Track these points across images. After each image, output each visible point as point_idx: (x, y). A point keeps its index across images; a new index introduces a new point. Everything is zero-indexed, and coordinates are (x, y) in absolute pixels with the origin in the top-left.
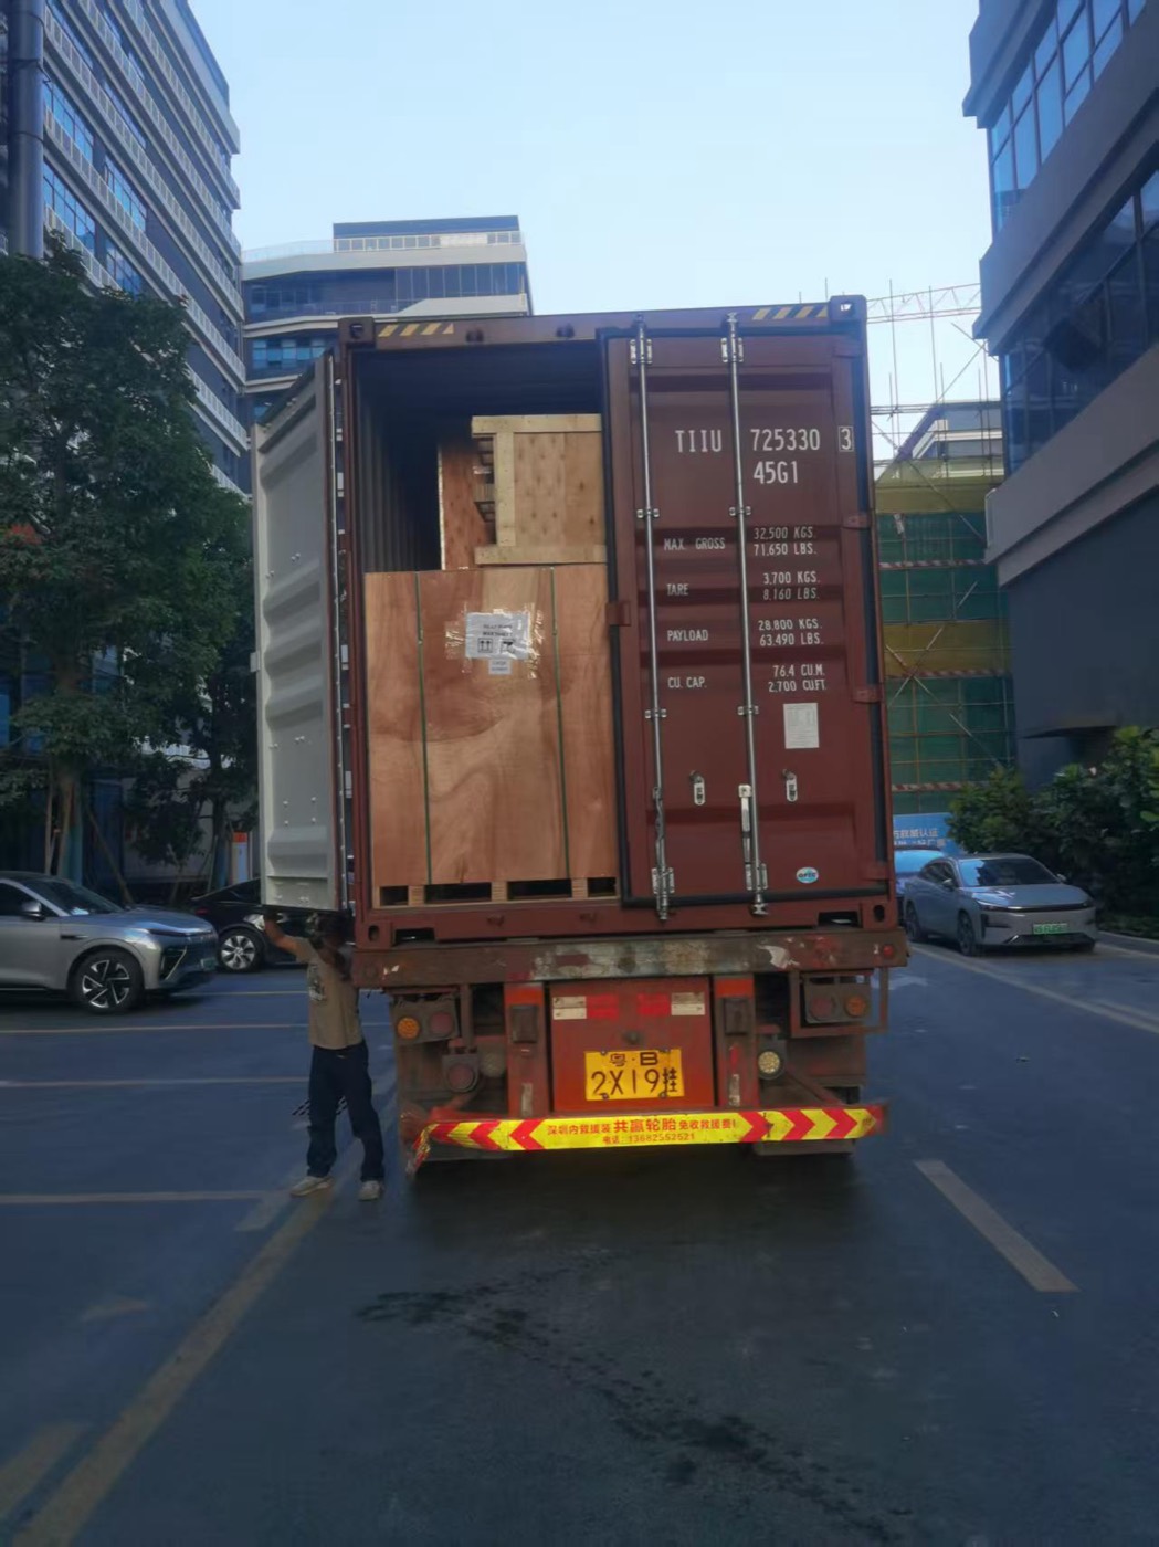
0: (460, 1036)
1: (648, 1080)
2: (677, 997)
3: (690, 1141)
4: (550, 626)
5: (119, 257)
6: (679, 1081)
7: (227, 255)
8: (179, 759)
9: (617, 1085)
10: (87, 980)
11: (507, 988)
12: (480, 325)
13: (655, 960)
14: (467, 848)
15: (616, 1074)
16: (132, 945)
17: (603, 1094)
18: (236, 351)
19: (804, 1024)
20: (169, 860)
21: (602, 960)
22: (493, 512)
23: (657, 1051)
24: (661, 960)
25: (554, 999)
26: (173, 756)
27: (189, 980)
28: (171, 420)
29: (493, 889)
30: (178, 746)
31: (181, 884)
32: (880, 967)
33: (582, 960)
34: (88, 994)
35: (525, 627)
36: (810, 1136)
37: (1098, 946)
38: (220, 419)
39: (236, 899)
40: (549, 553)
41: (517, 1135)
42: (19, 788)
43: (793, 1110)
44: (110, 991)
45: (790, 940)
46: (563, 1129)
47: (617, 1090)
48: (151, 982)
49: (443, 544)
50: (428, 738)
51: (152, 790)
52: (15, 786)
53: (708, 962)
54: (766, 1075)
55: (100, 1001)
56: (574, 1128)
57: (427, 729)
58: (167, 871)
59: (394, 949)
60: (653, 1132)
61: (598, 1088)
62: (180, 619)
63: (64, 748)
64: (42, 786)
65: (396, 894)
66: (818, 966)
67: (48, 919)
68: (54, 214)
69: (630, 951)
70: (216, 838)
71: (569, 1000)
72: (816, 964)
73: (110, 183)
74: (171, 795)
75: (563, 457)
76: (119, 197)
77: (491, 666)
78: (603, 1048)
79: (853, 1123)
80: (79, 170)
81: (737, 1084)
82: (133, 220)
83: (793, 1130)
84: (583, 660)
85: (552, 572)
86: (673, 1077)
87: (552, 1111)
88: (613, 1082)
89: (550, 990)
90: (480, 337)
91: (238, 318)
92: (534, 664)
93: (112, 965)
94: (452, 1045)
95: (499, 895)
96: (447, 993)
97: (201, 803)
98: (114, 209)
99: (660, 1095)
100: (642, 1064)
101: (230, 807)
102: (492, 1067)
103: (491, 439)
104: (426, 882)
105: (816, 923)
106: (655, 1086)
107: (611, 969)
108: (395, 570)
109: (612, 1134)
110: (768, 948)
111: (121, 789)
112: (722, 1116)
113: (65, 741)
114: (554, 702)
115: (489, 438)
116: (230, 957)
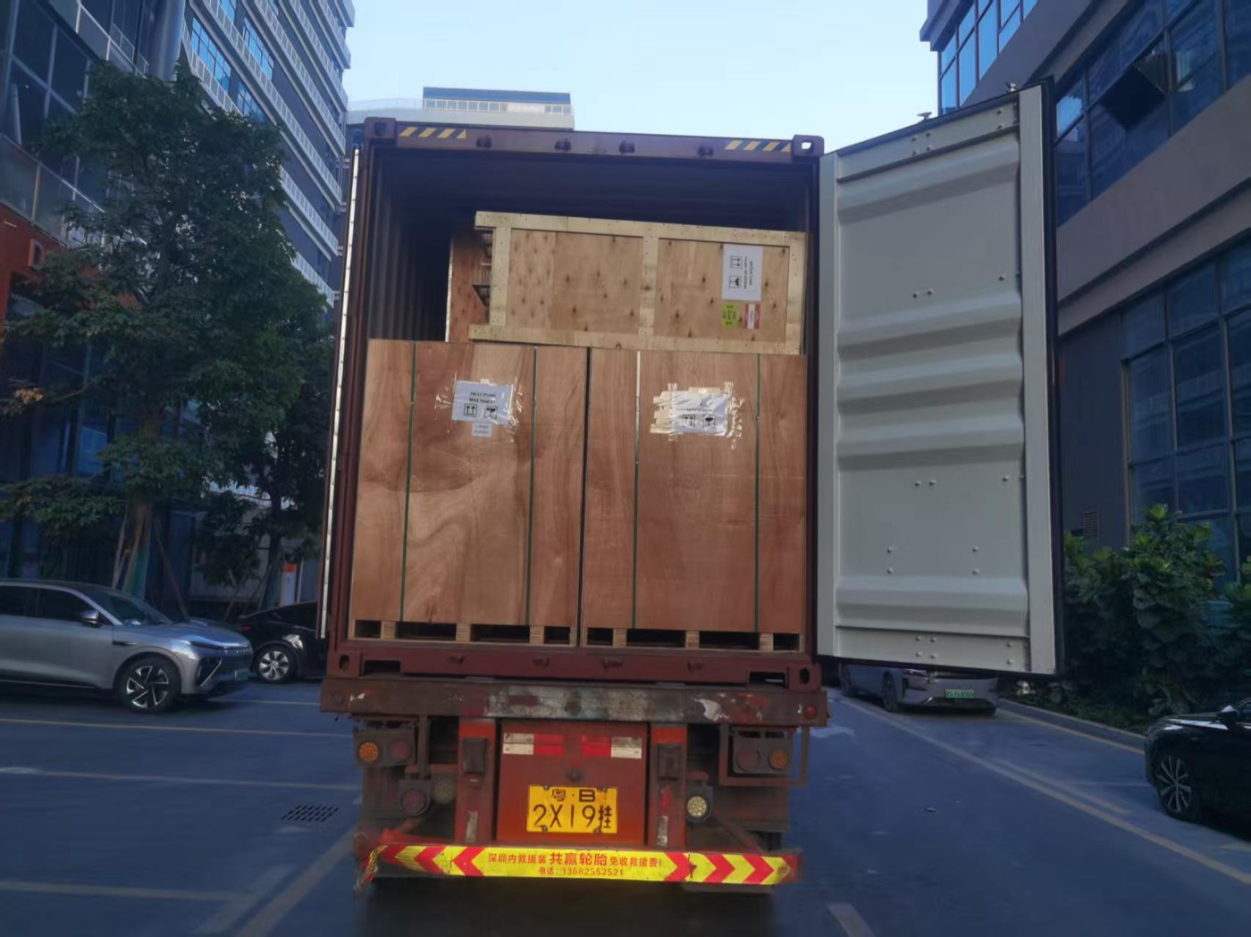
0: (416, 763)
1: (585, 816)
2: (617, 740)
3: (618, 877)
4: (530, 400)
5: (248, 97)
6: (613, 819)
7: (336, 103)
8: (247, 498)
9: (556, 819)
10: (131, 682)
11: (461, 721)
12: (490, 133)
13: (599, 705)
14: (438, 590)
15: (556, 809)
16: (174, 654)
17: (543, 827)
18: (337, 179)
19: (731, 773)
20: (229, 583)
21: (550, 703)
22: (488, 296)
23: (595, 789)
24: (604, 706)
25: (505, 735)
26: (241, 496)
27: (221, 688)
28: (263, 220)
29: (457, 630)
30: (246, 487)
31: (236, 604)
32: (802, 726)
33: (533, 701)
34: (131, 694)
35: (507, 396)
36: (729, 880)
37: (998, 711)
38: (318, 230)
39: (277, 620)
40: (534, 334)
41: (459, 861)
42: (97, 513)
43: (715, 854)
44: (150, 694)
45: (722, 695)
46: (503, 858)
47: (556, 822)
48: (187, 688)
49: (448, 323)
50: (411, 489)
51: (221, 522)
52: (94, 510)
53: (648, 711)
54: (694, 817)
55: (142, 701)
56: (513, 857)
57: (411, 480)
58: (226, 592)
59: (362, 678)
60: (585, 866)
61: (540, 819)
62: (251, 381)
63: (139, 481)
64: (117, 512)
65: (370, 628)
66: (746, 722)
67: (104, 626)
68: (198, 59)
69: (578, 696)
70: (270, 567)
71: (518, 737)
72: (744, 719)
73: (247, 38)
74: (235, 528)
75: (553, 252)
76: (253, 50)
77: (474, 427)
78: (546, 783)
79: (770, 870)
80: (222, 26)
81: (666, 826)
82: (263, 71)
83: (714, 874)
84: (557, 429)
85: (535, 350)
86: (608, 814)
87: (494, 839)
88: (553, 816)
89: (501, 727)
90: (488, 143)
91: (340, 152)
92: (513, 429)
93: (156, 670)
94: (407, 770)
95: (463, 636)
96: (408, 722)
97: (261, 537)
98: (247, 58)
99: (595, 831)
100: (581, 800)
101: (284, 542)
102: (443, 794)
103: (491, 232)
104: (398, 620)
105: (748, 681)
106: (590, 823)
107: (558, 710)
108: (395, 337)
109: (547, 865)
110: (703, 701)
111: (193, 519)
112: (649, 855)
113: (141, 476)
114: (527, 466)
115: (490, 231)
116: (267, 670)
